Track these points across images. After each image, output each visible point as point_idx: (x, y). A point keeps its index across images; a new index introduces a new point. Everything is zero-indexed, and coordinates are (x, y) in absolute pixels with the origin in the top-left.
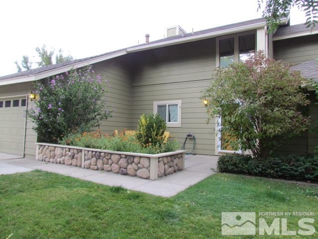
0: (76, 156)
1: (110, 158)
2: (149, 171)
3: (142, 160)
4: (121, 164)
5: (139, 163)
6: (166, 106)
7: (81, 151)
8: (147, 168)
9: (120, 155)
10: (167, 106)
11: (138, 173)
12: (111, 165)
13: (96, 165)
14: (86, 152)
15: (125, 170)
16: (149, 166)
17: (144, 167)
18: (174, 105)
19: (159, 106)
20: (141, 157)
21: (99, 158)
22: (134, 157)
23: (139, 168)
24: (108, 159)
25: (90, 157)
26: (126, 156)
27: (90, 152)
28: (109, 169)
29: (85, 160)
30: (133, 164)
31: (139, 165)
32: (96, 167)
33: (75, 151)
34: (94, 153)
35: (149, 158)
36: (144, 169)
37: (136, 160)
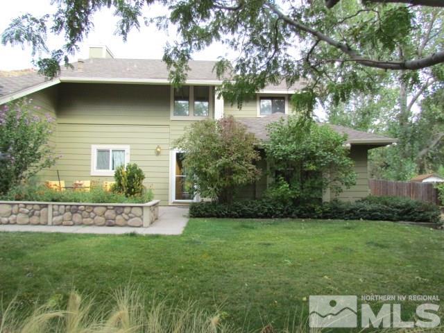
0: (37, 212)
1: (92, 211)
2: (142, 219)
3: (133, 209)
4: (108, 215)
5: (130, 213)
6: (108, 151)
7: (46, 206)
8: (140, 217)
9: (106, 206)
10: (111, 152)
11: (129, 222)
12: (93, 218)
13: (71, 220)
14: (55, 207)
15: (113, 221)
16: (143, 214)
17: (136, 216)
18: (119, 151)
19: (99, 151)
20: (132, 207)
21: (76, 212)
22: (124, 207)
23: (131, 218)
24: (89, 213)
25: (63, 212)
26: (114, 207)
27: (63, 207)
28: (92, 222)
29: (53, 216)
30: (123, 214)
31: (130, 215)
32: (71, 223)
33: (36, 207)
34: (68, 207)
35: (142, 207)
36: (136, 218)
37: (127, 210)
